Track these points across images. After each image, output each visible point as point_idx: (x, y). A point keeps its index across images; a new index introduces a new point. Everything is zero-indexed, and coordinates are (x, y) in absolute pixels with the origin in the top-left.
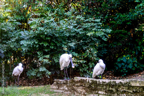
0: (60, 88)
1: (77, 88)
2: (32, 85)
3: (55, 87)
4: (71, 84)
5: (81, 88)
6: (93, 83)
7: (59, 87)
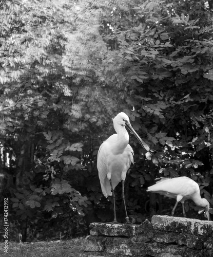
0: (108, 250)
1: (159, 250)
2: (35, 236)
3: (92, 246)
4: (141, 238)
5: (174, 251)
6: (209, 236)
7: (105, 248)
